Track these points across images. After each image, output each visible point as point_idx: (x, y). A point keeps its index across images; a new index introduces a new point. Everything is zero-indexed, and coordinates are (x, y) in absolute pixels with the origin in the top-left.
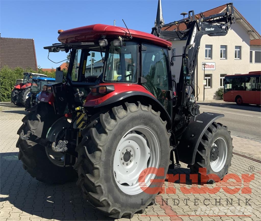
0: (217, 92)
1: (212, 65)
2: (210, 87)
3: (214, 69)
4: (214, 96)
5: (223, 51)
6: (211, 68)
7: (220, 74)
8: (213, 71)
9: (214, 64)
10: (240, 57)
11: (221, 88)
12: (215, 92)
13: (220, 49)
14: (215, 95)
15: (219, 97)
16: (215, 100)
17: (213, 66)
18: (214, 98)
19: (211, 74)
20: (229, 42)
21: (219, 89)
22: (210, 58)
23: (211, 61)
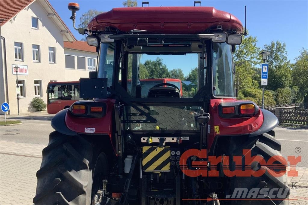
0: (32, 103)
1: (24, 68)
2: (23, 96)
3: (27, 74)
4: (28, 108)
5: (35, 51)
6: (23, 72)
7: (35, 80)
8: (25, 77)
9: (26, 67)
10: (54, 60)
11: (36, 98)
12: (30, 103)
13: (33, 49)
14: (29, 106)
15: (35, 109)
16: (30, 112)
17: (25, 71)
18: (29, 111)
19: (23, 80)
20: (42, 41)
21: (33, 99)
22: (21, 60)
23: (22, 63)
